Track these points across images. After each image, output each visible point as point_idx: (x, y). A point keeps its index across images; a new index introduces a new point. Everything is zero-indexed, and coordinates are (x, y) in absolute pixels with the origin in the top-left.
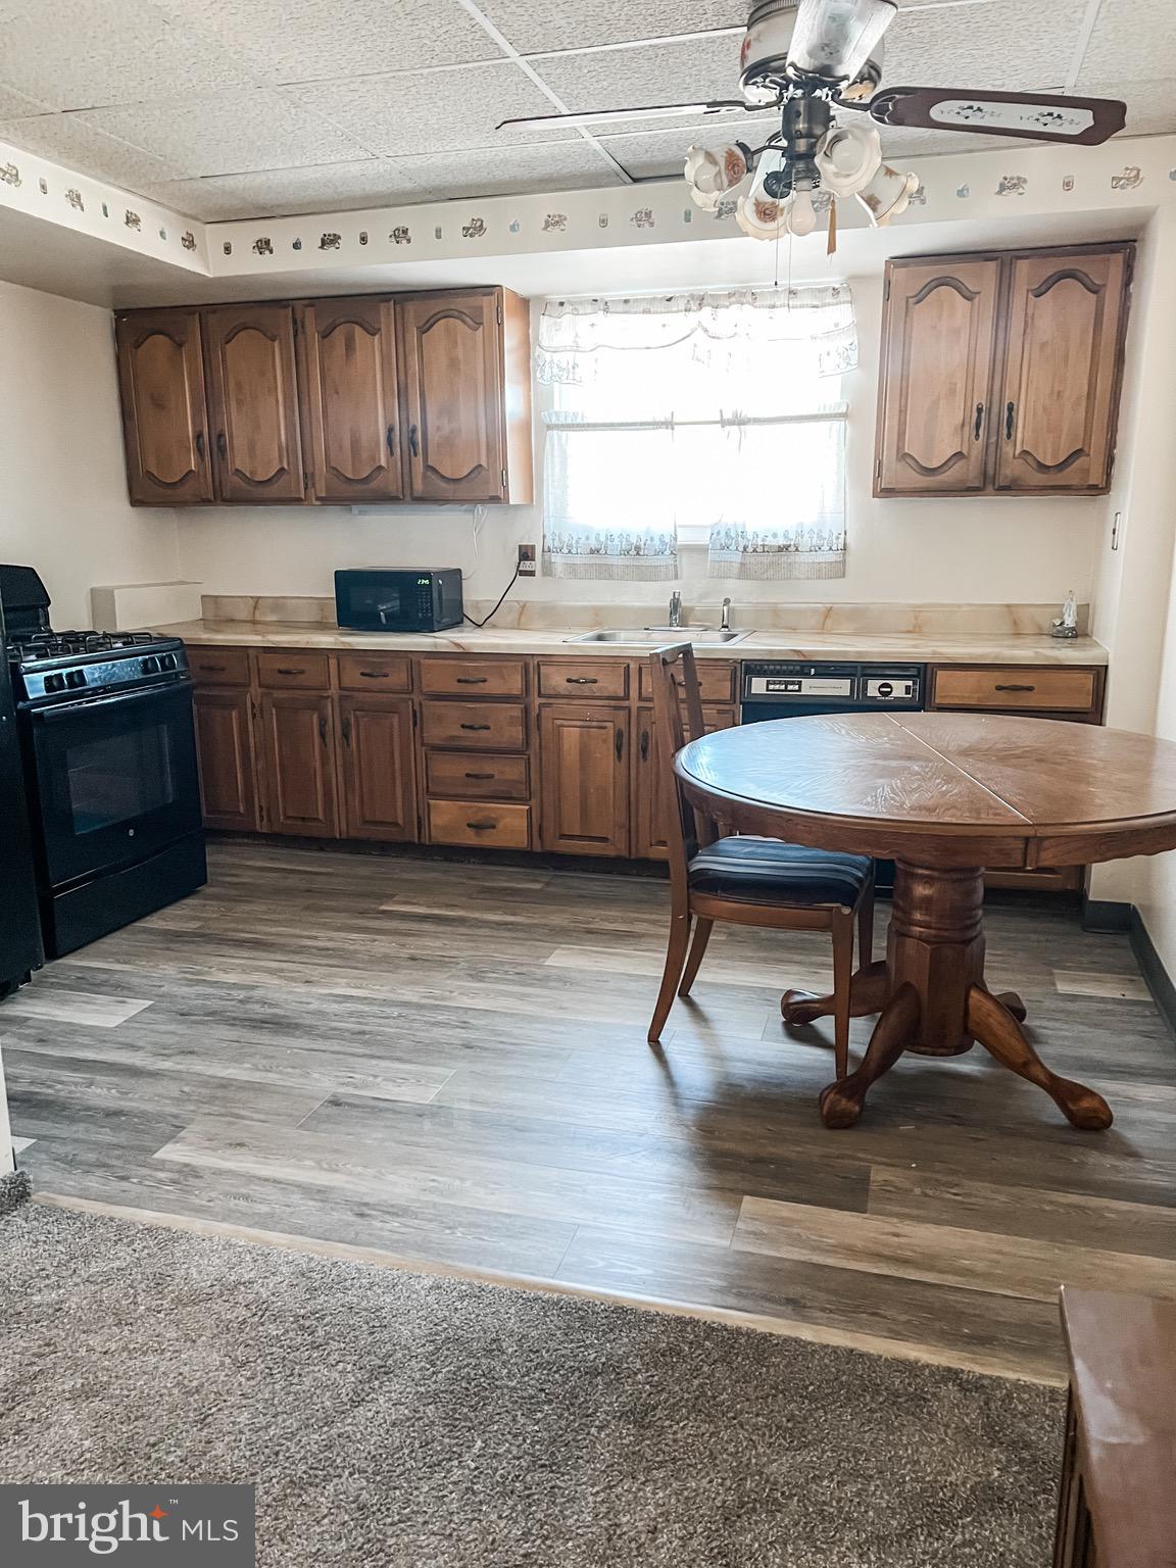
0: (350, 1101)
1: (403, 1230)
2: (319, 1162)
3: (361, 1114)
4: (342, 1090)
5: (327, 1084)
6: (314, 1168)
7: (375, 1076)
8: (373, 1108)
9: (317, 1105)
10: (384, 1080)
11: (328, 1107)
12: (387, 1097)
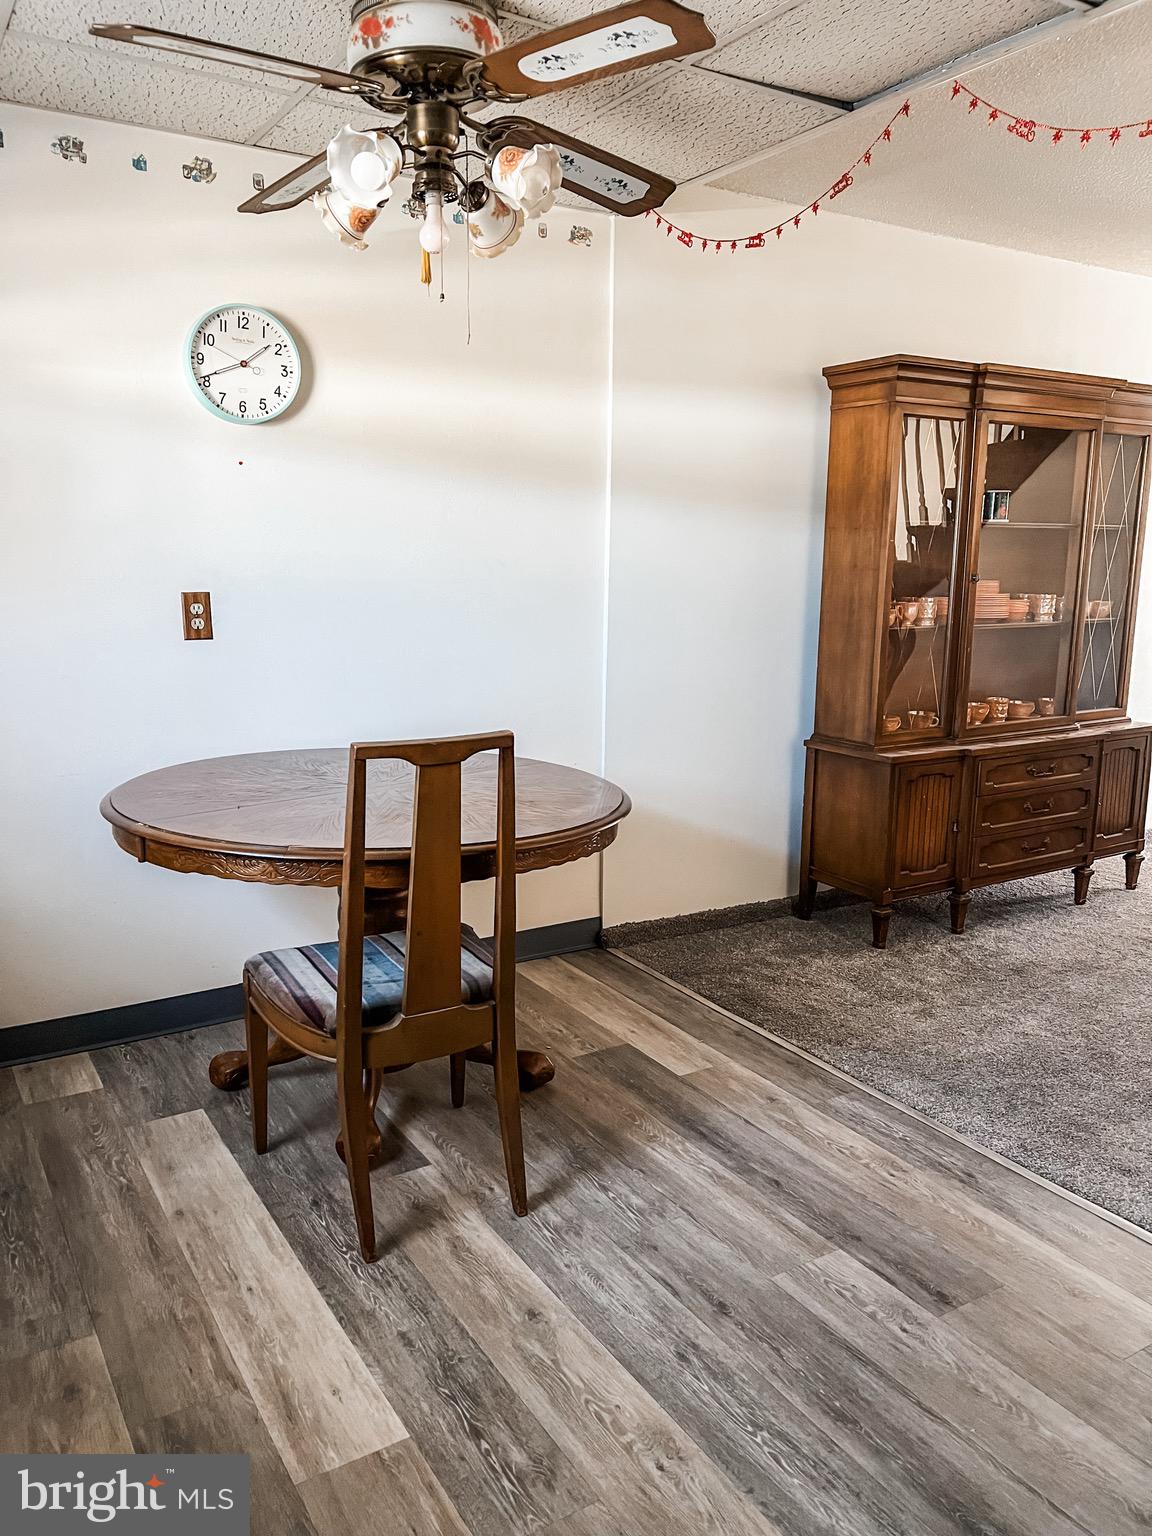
0: (924, 1293)
1: (942, 1153)
2: (991, 1235)
3: (922, 1270)
4: (925, 1315)
5: (941, 1334)
6: (998, 1231)
7: (873, 1316)
8: (902, 1271)
9: (968, 1307)
10: (866, 1305)
11: (954, 1298)
12: (878, 1278)
